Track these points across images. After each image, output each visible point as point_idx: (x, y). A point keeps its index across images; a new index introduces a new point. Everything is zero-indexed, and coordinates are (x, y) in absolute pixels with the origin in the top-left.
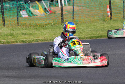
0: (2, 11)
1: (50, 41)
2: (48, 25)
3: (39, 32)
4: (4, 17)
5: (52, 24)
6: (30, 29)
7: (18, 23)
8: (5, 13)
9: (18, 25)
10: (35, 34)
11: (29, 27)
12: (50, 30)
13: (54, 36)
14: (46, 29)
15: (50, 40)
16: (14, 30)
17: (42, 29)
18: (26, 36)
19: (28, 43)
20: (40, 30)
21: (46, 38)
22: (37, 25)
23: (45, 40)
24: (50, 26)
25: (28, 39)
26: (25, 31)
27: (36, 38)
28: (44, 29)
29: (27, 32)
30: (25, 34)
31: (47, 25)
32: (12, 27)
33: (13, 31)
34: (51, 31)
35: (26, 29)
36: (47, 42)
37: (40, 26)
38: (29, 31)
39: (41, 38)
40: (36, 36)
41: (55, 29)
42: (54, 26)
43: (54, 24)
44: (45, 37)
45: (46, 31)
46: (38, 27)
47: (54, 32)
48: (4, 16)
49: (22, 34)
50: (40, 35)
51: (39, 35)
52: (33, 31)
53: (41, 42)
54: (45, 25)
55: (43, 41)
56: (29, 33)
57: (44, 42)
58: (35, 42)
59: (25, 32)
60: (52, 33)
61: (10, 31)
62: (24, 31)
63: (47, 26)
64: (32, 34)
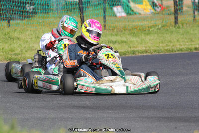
0: (81, 6)
1: (154, 54)
2: (153, 29)
3: (137, 39)
4: (83, 16)
5: (160, 26)
6: (124, 34)
7: (105, 26)
8: (84, 11)
9: (105, 29)
10: (131, 42)
11: (122, 31)
12: (156, 35)
13: (161, 45)
14: (149, 34)
15: (155, 51)
17: (143, 35)
18: (117, 46)
20: (139, 36)
21: (148, 48)
22: (136, 28)
23: (146, 52)
24: (155, 30)
26: (116, 37)
27: (133, 49)
28: (145, 34)
29: (119, 38)
30: (115, 42)
35: (117, 35)
36: (150, 54)
37: (140, 30)
38: (122, 37)
39: (141, 48)
40: (131, 45)
41: (163, 34)
42: (162, 29)
43: (163, 27)
44: (146, 47)
45: (148, 37)
46: (136, 32)
47: (162, 38)
48: (83, 14)
50: (138, 44)
52: (128, 37)
53: (140, 55)
54: (149, 27)
55: (143, 52)
56: (121, 40)
57: (145, 54)
58: (130, 55)
59: (115, 40)
60: (158, 41)
62: (113, 37)
63: (151, 30)
64: (125, 42)
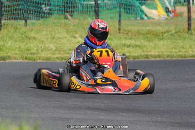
0: (97, 9)
1: (167, 59)
3: (151, 44)
5: (173, 32)
6: (138, 38)
7: (120, 30)
8: (100, 13)
9: (120, 33)
10: (145, 46)
11: (136, 36)
12: (169, 41)
13: (174, 50)
14: (162, 39)
15: (168, 56)
16: (112, 40)
17: (156, 39)
18: (130, 49)
19: (132, 59)
20: (152, 41)
21: (161, 53)
22: (149, 32)
23: (159, 56)
24: (169, 36)
25: (133, 54)
26: (129, 41)
27: (146, 53)
28: (159, 39)
29: (133, 42)
30: (129, 46)
31: (165, 33)
32: (110, 35)
34: (169, 43)
35: (131, 39)
36: (163, 59)
37: (153, 34)
38: (135, 41)
39: (154, 52)
40: (145, 49)
41: (176, 39)
42: (175, 35)
43: (176, 32)
44: (159, 52)
46: (149, 37)
47: (175, 44)
49: (125, 46)
50: (152, 49)
51: (150, 48)
52: (143, 41)
53: (153, 59)
54: (162, 33)
55: (156, 57)
56: (135, 44)
57: (158, 59)
58: (144, 59)
59: (129, 43)
60: (171, 46)
62: (127, 40)
63: (164, 35)
64: (139, 46)
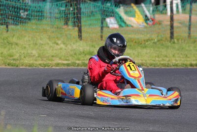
0: (79, 15)
1: (150, 67)
2: (149, 42)
3: (134, 51)
4: (81, 26)
5: (156, 40)
7: (102, 37)
8: (82, 20)
9: (102, 40)
12: (152, 49)
13: (157, 59)
14: (145, 47)
15: (151, 65)
16: (95, 47)
17: (139, 48)
20: (135, 49)
21: (144, 62)
24: (151, 44)
28: (141, 47)
31: (147, 41)
32: (93, 42)
33: (93, 48)
34: (152, 51)
36: (146, 67)
37: (136, 42)
41: (159, 48)
42: (158, 43)
43: (158, 41)
44: (142, 61)
45: (145, 51)
46: (132, 45)
47: (158, 52)
48: (80, 23)
50: (135, 57)
54: (144, 41)
60: (155, 55)
61: (88, 48)
63: (147, 43)
